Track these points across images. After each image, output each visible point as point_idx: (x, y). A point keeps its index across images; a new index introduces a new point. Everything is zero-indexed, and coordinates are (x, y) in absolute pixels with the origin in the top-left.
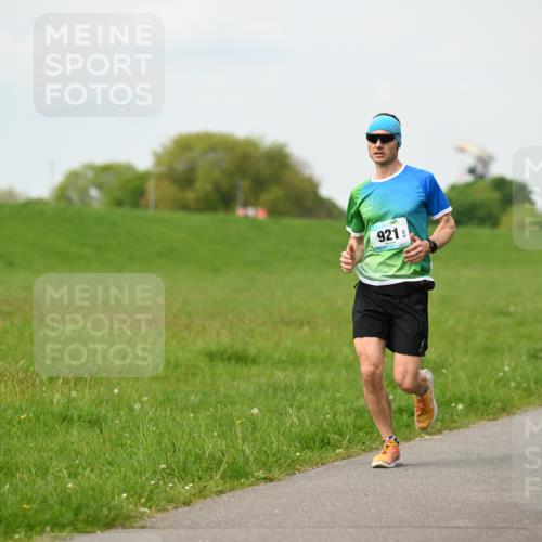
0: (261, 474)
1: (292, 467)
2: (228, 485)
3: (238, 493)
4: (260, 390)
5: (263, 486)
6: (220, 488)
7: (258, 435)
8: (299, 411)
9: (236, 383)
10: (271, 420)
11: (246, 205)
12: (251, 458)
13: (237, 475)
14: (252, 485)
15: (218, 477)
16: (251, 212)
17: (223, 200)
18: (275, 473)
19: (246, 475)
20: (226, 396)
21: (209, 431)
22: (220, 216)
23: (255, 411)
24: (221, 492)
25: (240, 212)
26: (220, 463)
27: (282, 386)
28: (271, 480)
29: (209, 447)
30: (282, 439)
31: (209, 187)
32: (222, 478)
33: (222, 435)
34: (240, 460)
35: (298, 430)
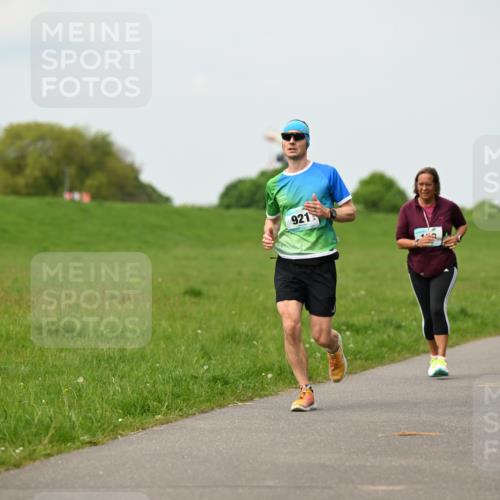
0: (86, 438)
1: (115, 431)
2: (56, 448)
3: (65, 456)
4: (86, 360)
5: (87, 450)
6: (48, 451)
7: (83, 402)
8: (121, 380)
9: (63, 354)
10: (95, 388)
11: (71, 190)
12: (77, 424)
13: (64, 439)
14: (78, 448)
15: (46, 441)
16: (77, 196)
17: (51, 185)
18: (99, 437)
19: (73, 439)
20: (54, 366)
21: (38, 398)
22: (48, 199)
23: (81, 380)
24: (49, 455)
25: (67, 196)
26: (48, 428)
27: (106, 358)
28: (95, 444)
29: (38, 413)
30: (105, 405)
31: (37, 173)
32: (51, 442)
33: (50, 402)
34: (67, 425)
35: (119, 397)
